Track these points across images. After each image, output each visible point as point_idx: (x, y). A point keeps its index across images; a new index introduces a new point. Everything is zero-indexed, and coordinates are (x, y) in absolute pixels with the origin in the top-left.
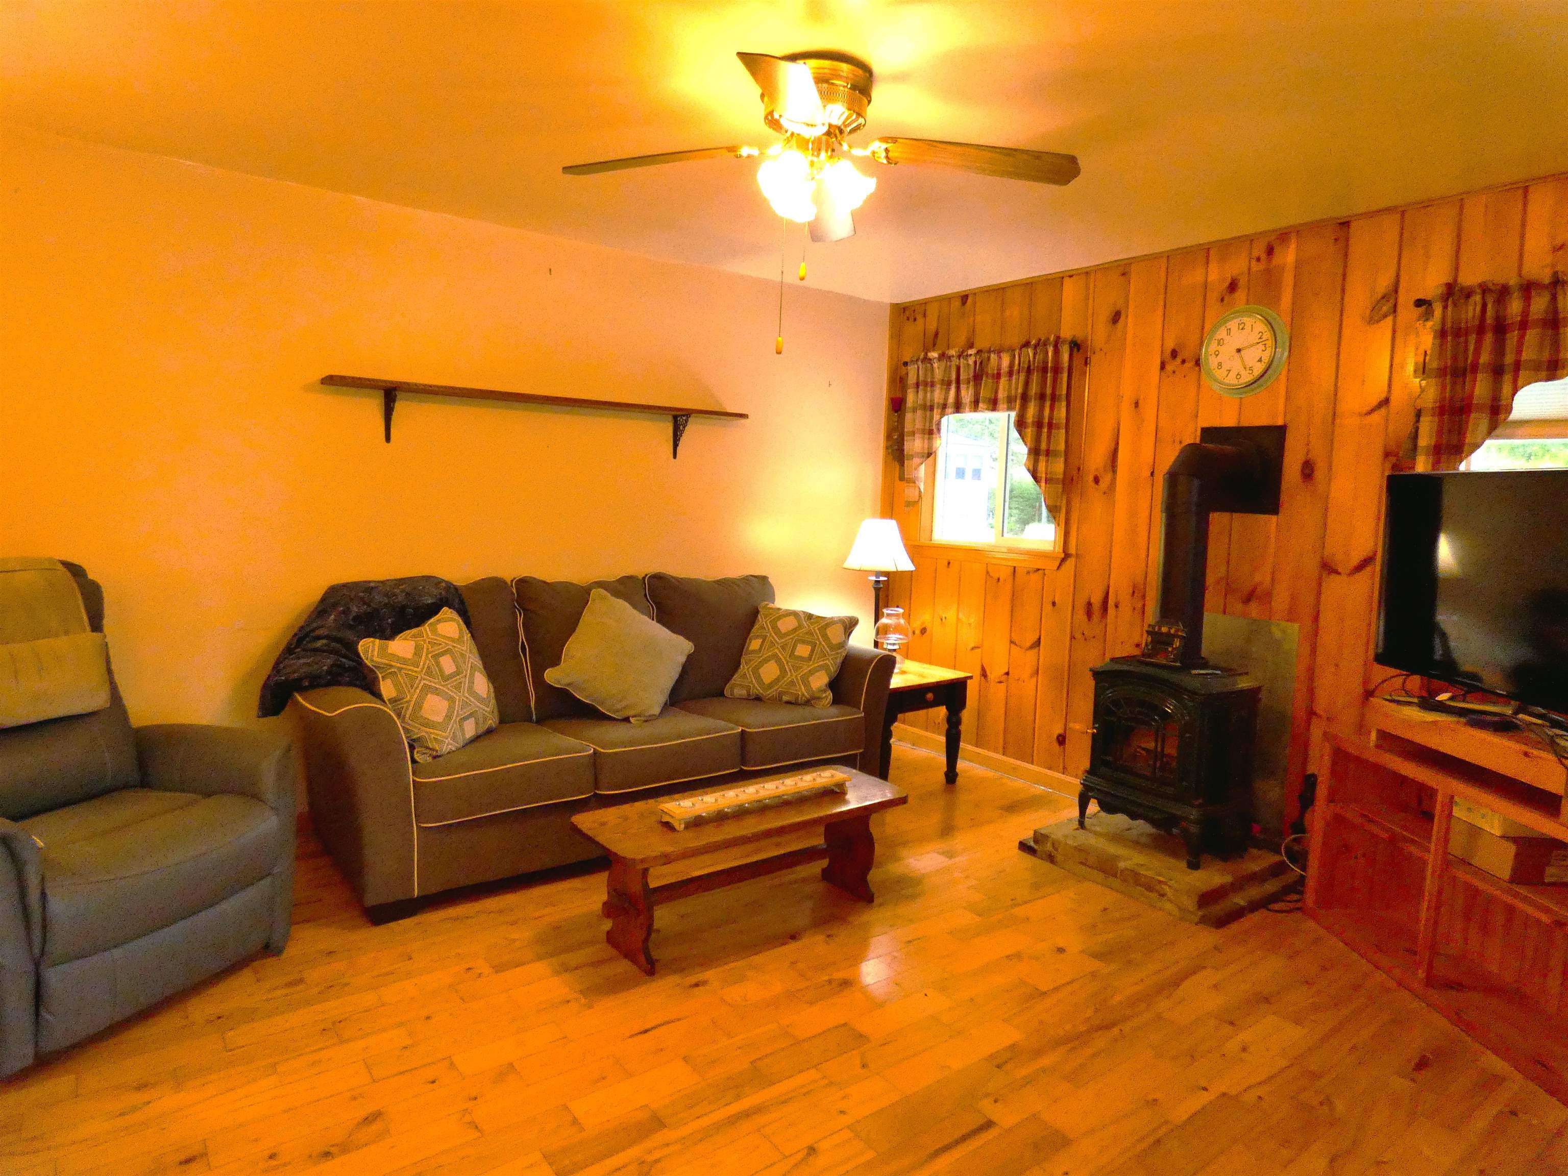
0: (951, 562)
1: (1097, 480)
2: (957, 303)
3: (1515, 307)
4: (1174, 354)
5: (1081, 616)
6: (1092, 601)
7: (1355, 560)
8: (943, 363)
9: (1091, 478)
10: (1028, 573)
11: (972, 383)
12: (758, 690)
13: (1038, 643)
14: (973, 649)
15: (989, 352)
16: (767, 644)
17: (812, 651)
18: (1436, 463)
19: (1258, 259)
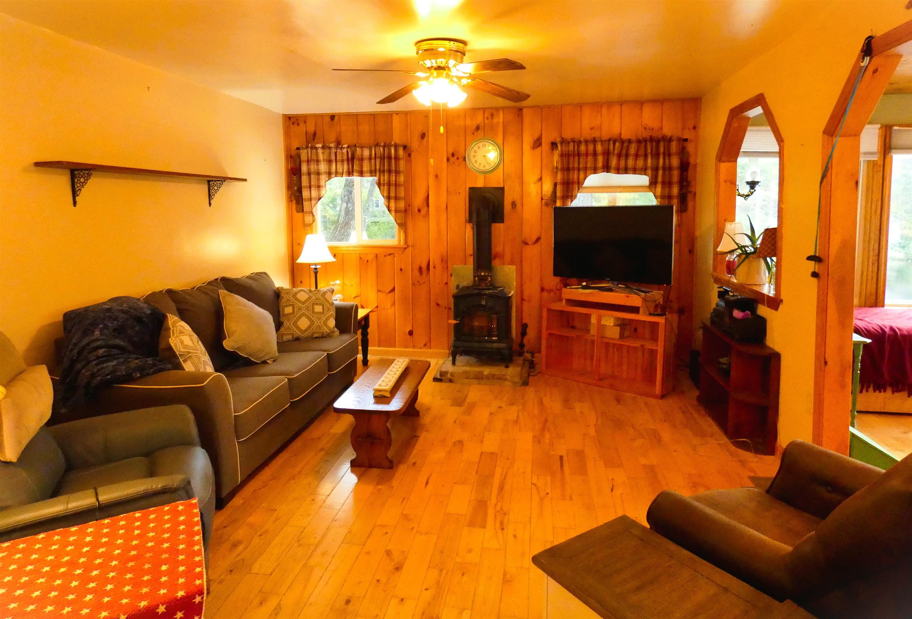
0: (337, 254)
1: (419, 211)
2: (329, 119)
3: (583, 148)
4: (453, 155)
5: (417, 273)
6: (422, 267)
7: (534, 238)
8: (327, 151)
9: (416, 210)
10: (385, 256)
11: (345, 163)
13: (393, 290)
14: (354, 298)
15: (355, 146)
16: (295, 308)
17: (324, 308)
18: (564, 203)
19: (488, 119)
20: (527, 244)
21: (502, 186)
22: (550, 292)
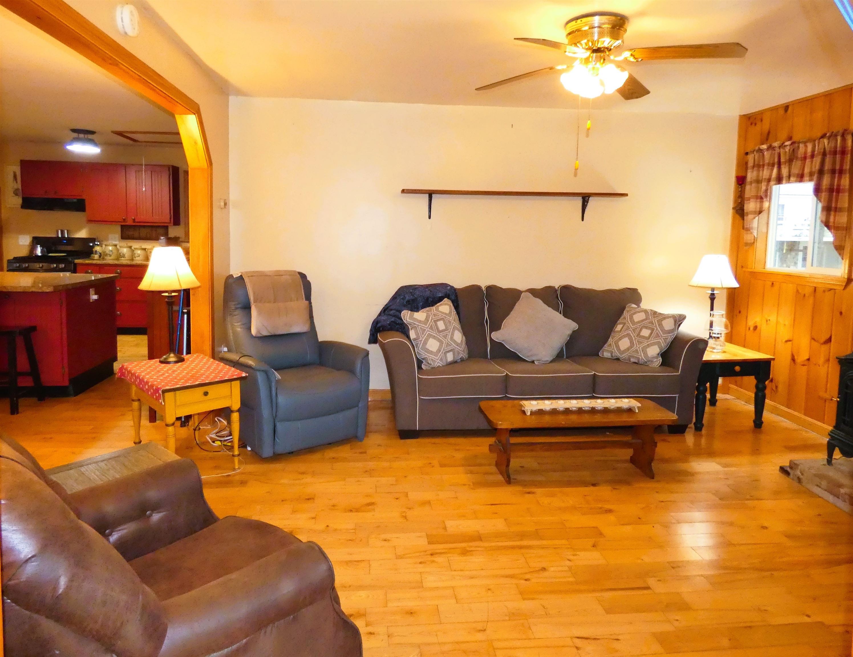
0: (774, 283)
2: (782, 112)
8: (770, 152)
10: (824, 291)
11: (788, 164)
12: (618, 354)
13: (829, 340)
14: (786, 341)
15: (799, 142)
16: (625, 327)
17: (651, 333)
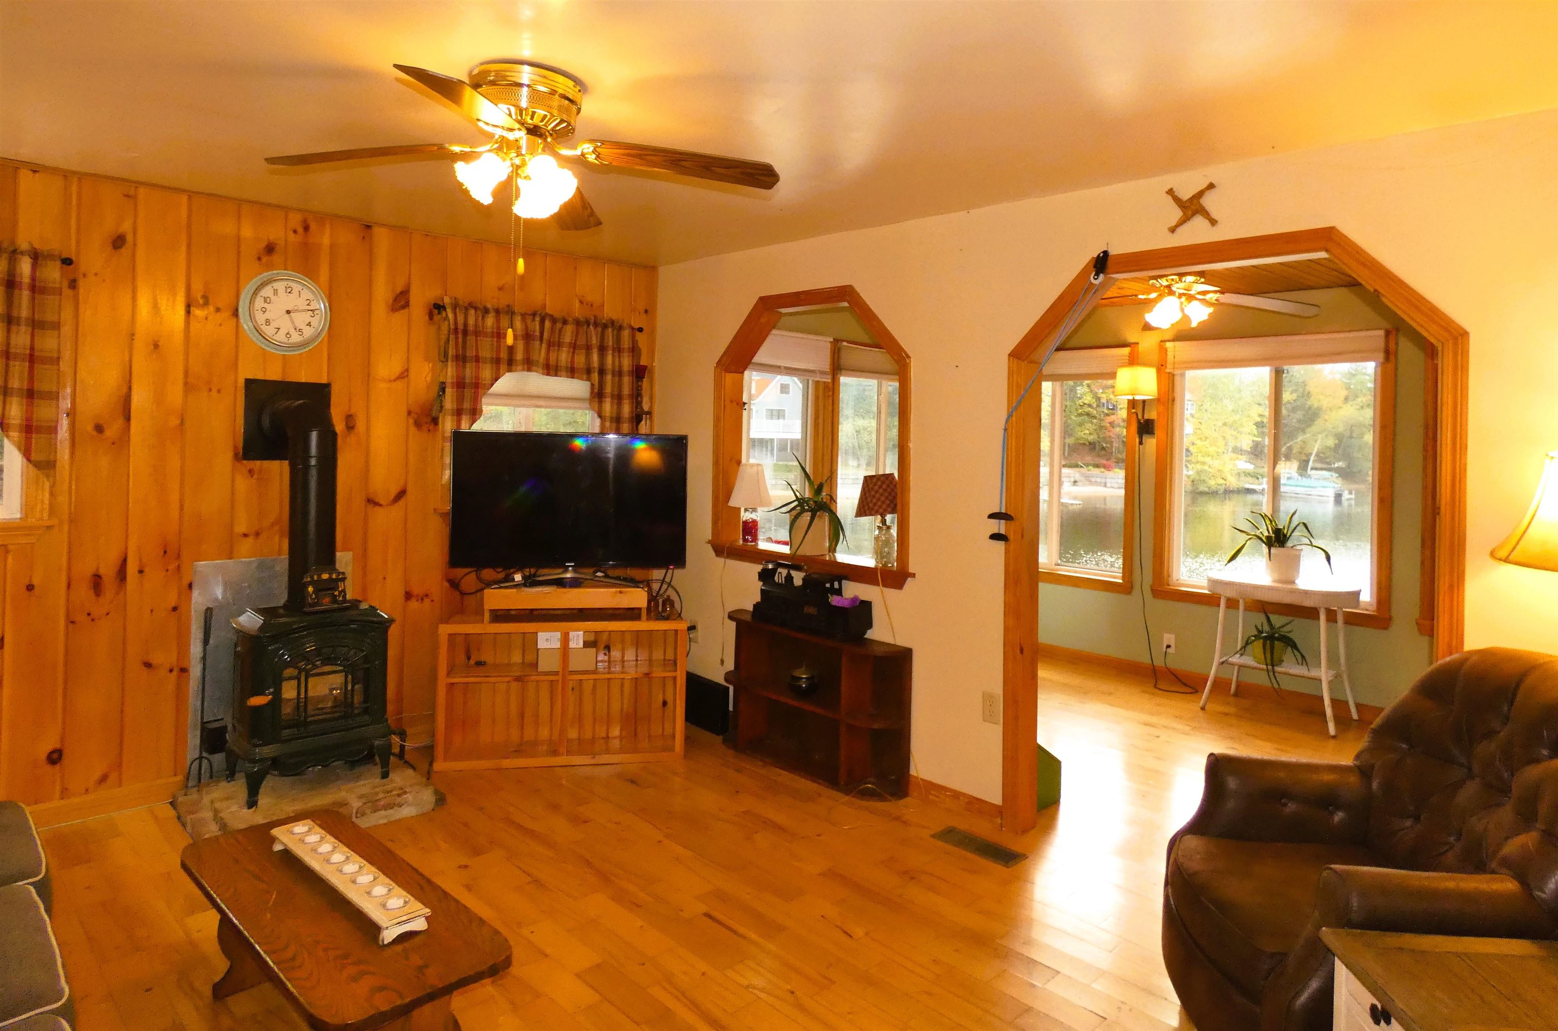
1: (99, 429)
4: (204, 300)
5: (83, 592)
6: (102, 571)
7: (394, 492)
9: (90, 428)
18: (469, 425)
19: (295, 232)
20: (377, 504)
21: (324, 381)
22: (422, 600)
